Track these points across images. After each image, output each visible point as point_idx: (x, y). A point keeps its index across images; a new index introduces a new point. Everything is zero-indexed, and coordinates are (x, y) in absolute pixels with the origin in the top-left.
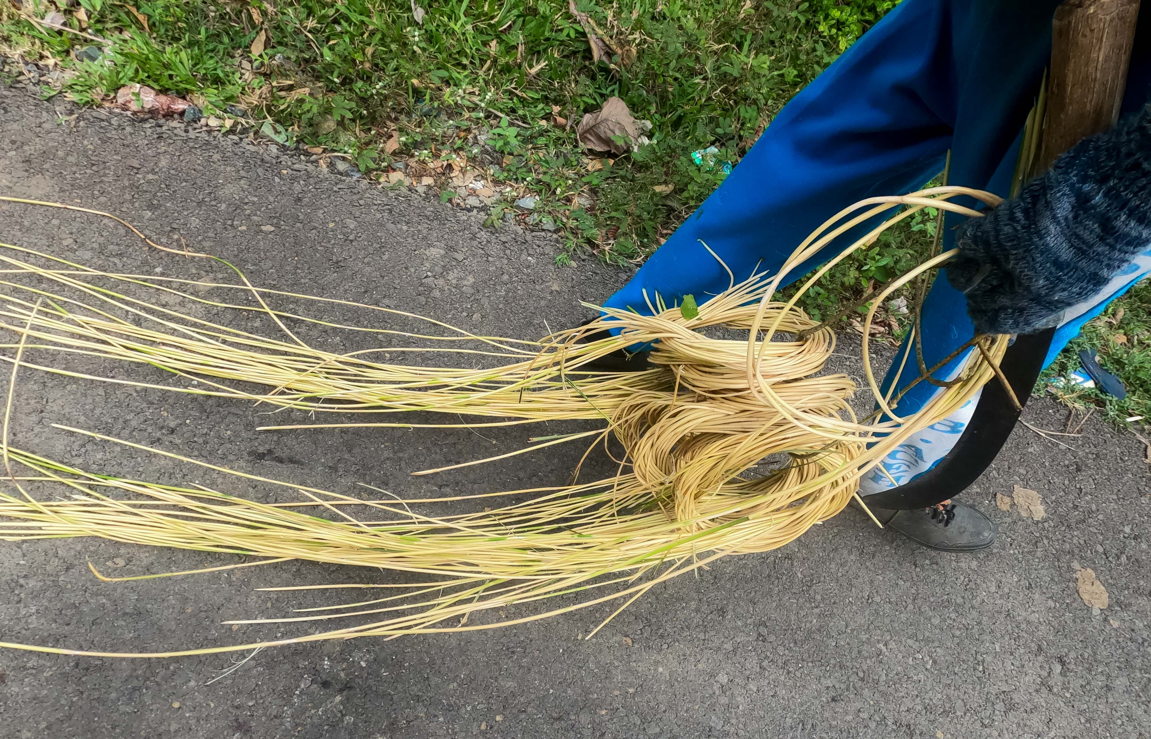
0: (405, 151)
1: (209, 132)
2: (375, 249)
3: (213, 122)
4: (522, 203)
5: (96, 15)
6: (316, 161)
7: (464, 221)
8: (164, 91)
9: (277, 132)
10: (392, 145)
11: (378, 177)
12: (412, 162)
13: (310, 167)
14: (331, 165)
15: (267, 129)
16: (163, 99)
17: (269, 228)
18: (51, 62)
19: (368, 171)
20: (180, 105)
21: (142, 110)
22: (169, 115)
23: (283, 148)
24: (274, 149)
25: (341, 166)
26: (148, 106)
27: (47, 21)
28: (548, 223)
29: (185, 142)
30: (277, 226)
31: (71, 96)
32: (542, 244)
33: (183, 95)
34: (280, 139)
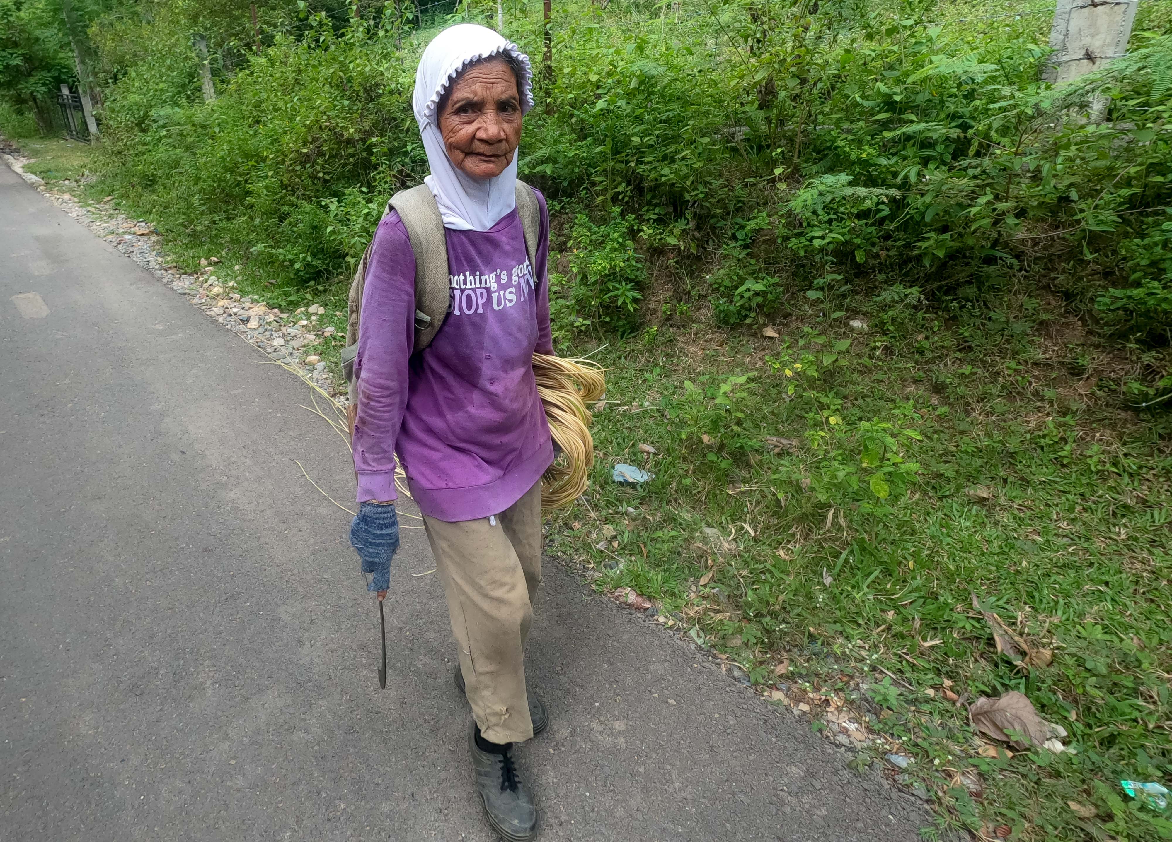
0: (791, 677)
1: (657, 625)
2: (745, 748)
3: (662, 619)
4: (894, 758)
5: (622, 546)
6: (720, 664)
7: (829, 754)
8: (641, 595)
9: (698, 635)
10: (781, 669)
11: (763, 690)
12: (794, 688)
13: (714, 668)
14: (730, 670)
15: (693, 633)
16: (639, 599)
17: (672, 702)
18: (591, 566)
19: (756, 684)
20: (647, 605)
21: (625, 603)
22: (639, 609)
23: (699, 648)
24: (693, 646)
25: (736, 673)
26: (629, 601)
27: (599, 546)
28: (919, 789)
29: (642, 628)
30: (679, 703)
31: (594, 587)
32: (909, 808)
33: (649, 599)
34: (700, 642)
